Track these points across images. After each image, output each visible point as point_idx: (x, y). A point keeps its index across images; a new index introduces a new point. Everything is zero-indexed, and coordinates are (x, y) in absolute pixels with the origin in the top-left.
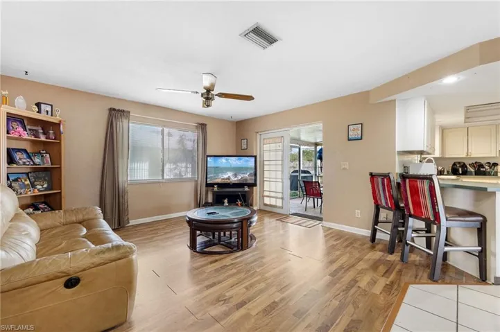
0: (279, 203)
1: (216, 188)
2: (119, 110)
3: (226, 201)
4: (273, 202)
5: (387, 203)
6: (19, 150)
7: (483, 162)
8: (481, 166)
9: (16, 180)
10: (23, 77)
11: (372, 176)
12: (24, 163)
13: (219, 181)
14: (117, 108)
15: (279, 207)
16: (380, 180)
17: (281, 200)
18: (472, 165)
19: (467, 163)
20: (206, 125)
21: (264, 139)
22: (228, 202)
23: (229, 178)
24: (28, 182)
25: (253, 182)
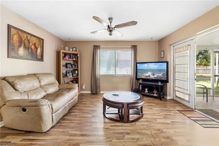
0: (187, 98)
1: (141, 81)
2: (96, 46)
3: (146, 90)
4: (181, 96)
6: (69, 64)
9: (68, 73)
10: (69, 40)
12: (69, 68)
13: (143, 77)
14: (96, 45)
15: (187, 101)
17: (188, 96)
20: (137, 46)
21: (175, 49)
22: (148, 90)
23: (149, 76)
24: (71, 74)
25: (166, 80)
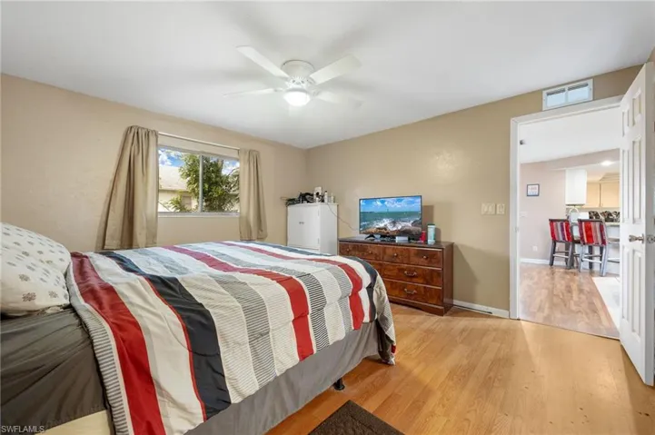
5: (564, 239)
7: (611, 211)
8: (610, 214)
11: (552, 221)
16: (559, 224)
18: (603, 214)
19: (599, 212)
